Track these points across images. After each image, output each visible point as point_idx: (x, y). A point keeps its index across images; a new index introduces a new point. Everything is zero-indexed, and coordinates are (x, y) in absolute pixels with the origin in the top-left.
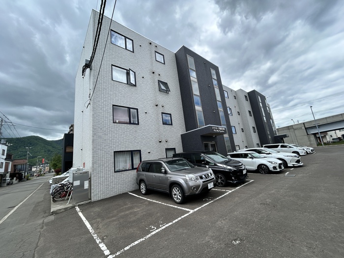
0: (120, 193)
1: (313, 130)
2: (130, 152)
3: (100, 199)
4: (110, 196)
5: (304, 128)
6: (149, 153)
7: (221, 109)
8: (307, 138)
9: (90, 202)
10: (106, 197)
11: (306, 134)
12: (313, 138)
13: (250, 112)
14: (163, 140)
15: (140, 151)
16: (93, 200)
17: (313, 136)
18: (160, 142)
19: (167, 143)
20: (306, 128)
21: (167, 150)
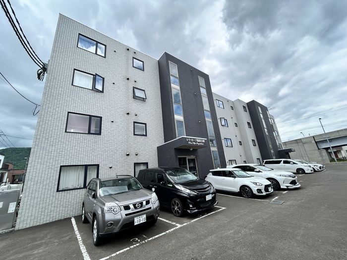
0: (60, 218)
1: (324, 144)
2: (84, 167)
3: (28, 226)
4: (45, 223)
5: (314, 142)
6: (111, 168)
7: (209, 120)
8: (318, 153)
9: (11, 231)
10: (38, 224)
11: (317, 149)
12: (324, 153)
13: (249, 123)
14: (133, 153)
15: (98, 166)
16: (17, 228)
17: (325, 151)
18: (128, 155)
19: (137, 157)
20: (316, 142)
21: (136, 164)
